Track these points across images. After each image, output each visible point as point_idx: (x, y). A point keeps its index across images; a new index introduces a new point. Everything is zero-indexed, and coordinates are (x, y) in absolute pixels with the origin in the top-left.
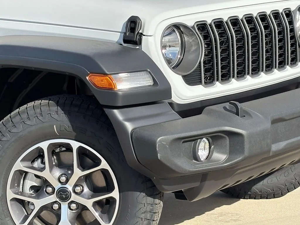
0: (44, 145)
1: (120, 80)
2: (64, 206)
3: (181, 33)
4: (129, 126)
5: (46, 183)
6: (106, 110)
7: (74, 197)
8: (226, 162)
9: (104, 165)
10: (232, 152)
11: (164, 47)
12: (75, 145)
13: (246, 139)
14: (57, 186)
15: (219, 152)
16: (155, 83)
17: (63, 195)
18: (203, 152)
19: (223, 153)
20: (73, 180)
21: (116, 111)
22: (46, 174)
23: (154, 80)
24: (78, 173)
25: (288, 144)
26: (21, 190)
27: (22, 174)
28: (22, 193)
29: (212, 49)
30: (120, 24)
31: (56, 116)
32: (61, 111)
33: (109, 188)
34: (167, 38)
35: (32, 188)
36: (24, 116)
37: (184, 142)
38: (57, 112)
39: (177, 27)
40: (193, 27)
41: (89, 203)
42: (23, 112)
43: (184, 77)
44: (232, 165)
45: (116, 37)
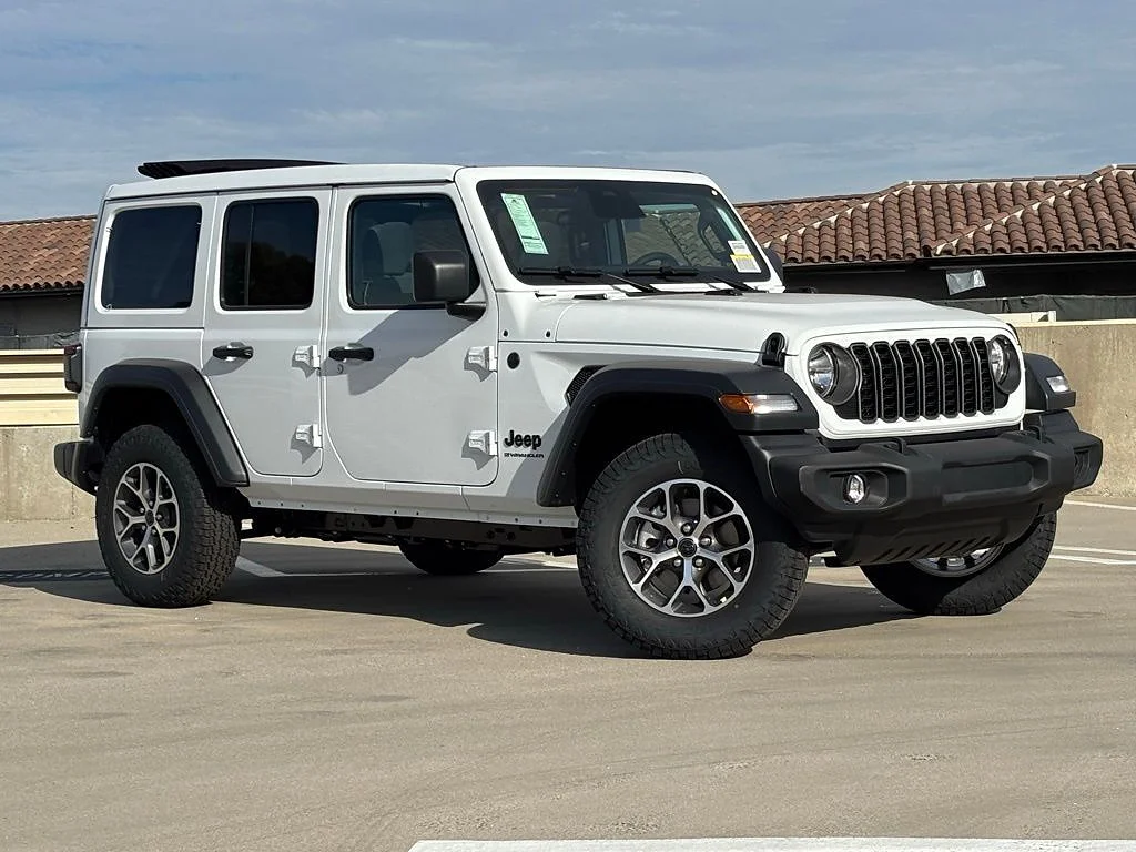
0: (666, 486)
1: (757, 403)
2: (688, 563)
3: (834, 357)
4: (768, 456)
5: (665, 533)
6: (741, 437)
7: (699, 551)
8: (885, 505)
9: (737, 510)
10: (892, 495)
11: (812, 372)
12: (703, 486)
13: (908, 478)
14: (680, 537)
15: (876, 494)
16: (799, 408)
17: (687, 549)
18: (856, 494)
19: (882, 495)
20: (699, 530)
21: (752, 437)
22: (666, 522)
23: (798, 405)
24: (705, 520)
25: (968, 497)
26: (635, 542)
27: (638, 523)
28: (637, 546)
29: (872, 378)
30: (759, 344)
31: (681, 451)
32: (687, 446)
33: (744, 539)
34: (816, 363)
35: (649, 541)
36: (643, 451)
37: (832, 476)
38: (682, 446)
39: (828, 347)
40: (849, 349)
41: (718, 559)
42: (641, 447)
43: (836, 407)
44: (893, 509)
45: (754, 358)
